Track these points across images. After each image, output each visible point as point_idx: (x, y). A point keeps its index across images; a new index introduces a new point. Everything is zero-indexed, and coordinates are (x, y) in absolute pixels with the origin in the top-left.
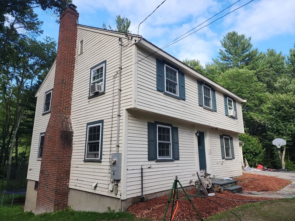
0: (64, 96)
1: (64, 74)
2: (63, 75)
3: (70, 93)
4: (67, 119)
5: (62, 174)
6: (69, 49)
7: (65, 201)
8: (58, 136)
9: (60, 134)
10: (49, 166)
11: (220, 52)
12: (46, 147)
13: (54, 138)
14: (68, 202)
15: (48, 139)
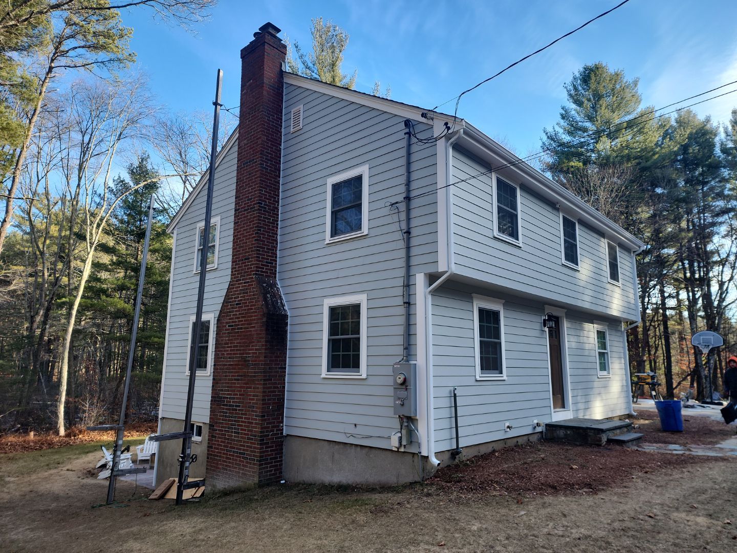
0: (263, 237)
1: (262, 187)
2: (260, 190)
3: (274, 230)
4: (272, 288)
5: (269, 404)
6: (269, 130)
7: (278, 461)
8: (256, 323)
9: (261, 319)
10: (237, 387)
11: (564, 112)
12: (224, 347)
13: (245, 328)
14: (283, 462)
15: (226, 330)
